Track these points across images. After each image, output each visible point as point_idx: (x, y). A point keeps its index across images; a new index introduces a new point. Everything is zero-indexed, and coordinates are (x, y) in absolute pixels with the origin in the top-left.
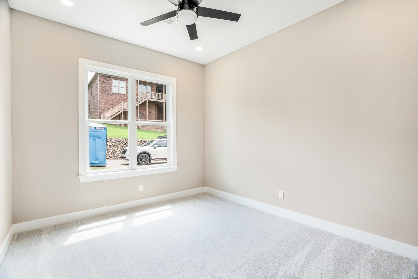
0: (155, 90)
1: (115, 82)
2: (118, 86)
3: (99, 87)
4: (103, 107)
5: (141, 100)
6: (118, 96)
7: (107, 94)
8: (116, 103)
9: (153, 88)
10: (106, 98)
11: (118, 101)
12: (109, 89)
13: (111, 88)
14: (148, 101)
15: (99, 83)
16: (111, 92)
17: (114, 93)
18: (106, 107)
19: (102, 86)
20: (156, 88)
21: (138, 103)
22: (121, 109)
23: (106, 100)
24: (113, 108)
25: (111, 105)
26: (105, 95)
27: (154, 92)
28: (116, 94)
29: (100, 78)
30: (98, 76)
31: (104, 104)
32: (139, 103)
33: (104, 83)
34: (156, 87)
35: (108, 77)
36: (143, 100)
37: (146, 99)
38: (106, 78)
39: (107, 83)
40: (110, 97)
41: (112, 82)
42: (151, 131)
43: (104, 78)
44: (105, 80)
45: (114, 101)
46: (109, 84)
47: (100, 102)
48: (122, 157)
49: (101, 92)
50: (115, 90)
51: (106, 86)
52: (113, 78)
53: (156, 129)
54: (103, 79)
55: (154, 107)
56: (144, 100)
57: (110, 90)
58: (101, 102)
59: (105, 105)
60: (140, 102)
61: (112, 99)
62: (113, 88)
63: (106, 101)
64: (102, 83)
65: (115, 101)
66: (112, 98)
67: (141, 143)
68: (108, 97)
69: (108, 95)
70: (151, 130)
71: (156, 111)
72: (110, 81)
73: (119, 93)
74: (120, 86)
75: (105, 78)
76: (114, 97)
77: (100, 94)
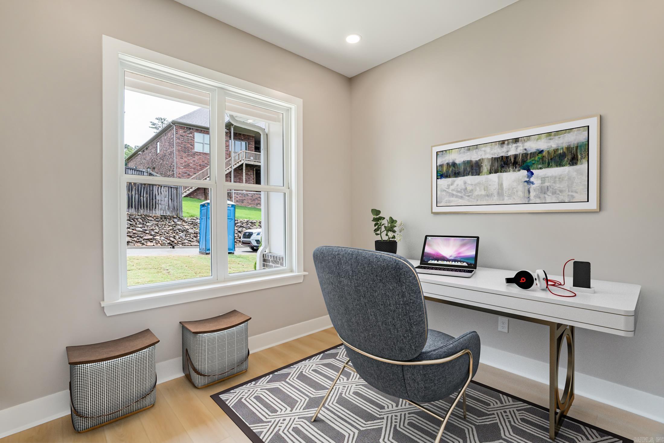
0: (253, 148)
1: (198, 137)
2: (202, 142)
3: (176, 143)
4: (181, 173)
5: (235, 163)
6: (202, 157)
7: (186, 153)
8: (200, 167)
9: (250, 146)
10: (186, 160)
11: (202, 164)
12: (190, 146)
13: (193, 145)
14: (246, 164)
15: (176, 137)
16: (193, 150)
17: (197, 152)
18: (186, 173)
19: (180, 142)
20: (254, 145)
21: (231, 167)
22: (207, 176)
23: (185, 162)
24: (197, 174)
25: (193, 170)
26: (184, 155)
27: (252, 151)
28: (199, 154)
29: (177, 130)
30: (175, 127)
31: (183, 168)
32: (233, 168)
33: (183, 138)
34: (254, 143)
35: (188, 129)
36: (238, 163)
37: (242, 162)
38: (186, 131)
39: (187, 137)
40: (192, 157)
41: (194, 136)
42: (249, 208)
43: (182, 130)
44: (184, 134)
45: (197, 164)
46: (190, 138)
47: (177, 165)
48: (243, 242)
49: (179, 151)
50: (198, 148)
51: (185, 142)
52: (195, 130)
53: (257, 205)
54: (181, 132)
55: (252, 173)
56: (240, 163)
57: (191, 148)
58: (179, 165)
59: (184, 170)
60: (235, 165)
61: (194, 161)
62: (196, 144)
63: (186, 164)
64: (180, 137)
65: (199, 164)
66: (194, 159)
67: (248, 224)
68: (188, 158)
69: (188, 155)
70: (250, 206)
71: (255, 179)
72: (191, 135)
73: (204, 152)
74: (205, 142)
75: (184, 130)
76: (197, 157)
77: (177, 153)
